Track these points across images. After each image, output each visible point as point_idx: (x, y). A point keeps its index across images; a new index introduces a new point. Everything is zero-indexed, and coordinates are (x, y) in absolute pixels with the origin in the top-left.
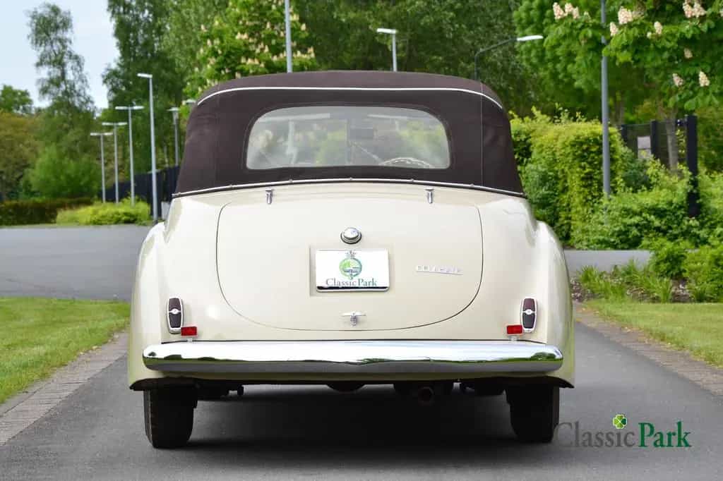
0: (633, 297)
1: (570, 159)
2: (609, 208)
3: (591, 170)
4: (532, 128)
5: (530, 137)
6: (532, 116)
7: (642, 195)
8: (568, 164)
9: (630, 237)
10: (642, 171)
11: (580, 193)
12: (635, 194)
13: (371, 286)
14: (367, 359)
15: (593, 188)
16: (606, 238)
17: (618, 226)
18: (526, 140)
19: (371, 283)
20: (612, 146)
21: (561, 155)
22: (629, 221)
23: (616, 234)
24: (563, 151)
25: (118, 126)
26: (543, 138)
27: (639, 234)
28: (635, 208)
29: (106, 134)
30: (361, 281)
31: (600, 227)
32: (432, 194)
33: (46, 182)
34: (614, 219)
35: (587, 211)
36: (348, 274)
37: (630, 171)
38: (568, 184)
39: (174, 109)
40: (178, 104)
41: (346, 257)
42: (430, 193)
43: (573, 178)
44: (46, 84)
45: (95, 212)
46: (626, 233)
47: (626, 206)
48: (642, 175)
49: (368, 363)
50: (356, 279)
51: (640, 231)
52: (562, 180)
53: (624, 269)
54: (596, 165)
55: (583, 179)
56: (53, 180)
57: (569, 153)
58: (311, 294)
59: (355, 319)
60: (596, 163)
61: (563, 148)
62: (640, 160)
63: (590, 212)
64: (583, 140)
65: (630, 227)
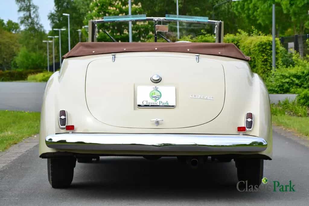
0: (289, 115)
1: (257, 52)
2: (275, 74)
3: (267, 57)
4: (240, 39)
5: (239, 42)
6: (240, 33)
7: (290, 69)
8: (256, 55)
9: (284, 88)
10: (290, 58)
11: (261, 68)
12: (287, 69)
13: (166, 105)
14: (164, 144)
15: (268, 66)
16: (273, 89)
17: (279, 83)
18: (237, 43)
19: (166, 104)
20: (277, 46)
21: (253, 50)
22: (284, 81)
23: (278, 86)
24: (254, 48)
25: (55, 38)
26: (245, 43)
27: (288, 87)
28: (287, 75)
29: (50, 41)
30: (161, 102)
31: (270, 83)
32: (198, 58)
33: (23, 62)
34: (277, 80)
35: (265, 76)
36: (154, 98)
37: (284, 58)
38: (256, 63)
39: (79, 30)
40: (81, 28)
41: (153, 90)
42: (197, 57)
43: (259, 61)
44: (23, 19)
45: (44, 76)
46: (282, 86)
47: (283, 74)
48: (290, 59)
49: (164, 146)
50: (158, 101)
51: (289, 85)
52: (254, 62)
53: (283, 102)
54: (269, 55)
55: (263, 61)
56: (26, 61)
57: (257, 50)
58: (135, 109)
59: (157, 123)
60: (269, 54)
61: (254, 47)
62: (289, 53)
63: (266, 76)
64: (263, 44)
65: (284, 84)
